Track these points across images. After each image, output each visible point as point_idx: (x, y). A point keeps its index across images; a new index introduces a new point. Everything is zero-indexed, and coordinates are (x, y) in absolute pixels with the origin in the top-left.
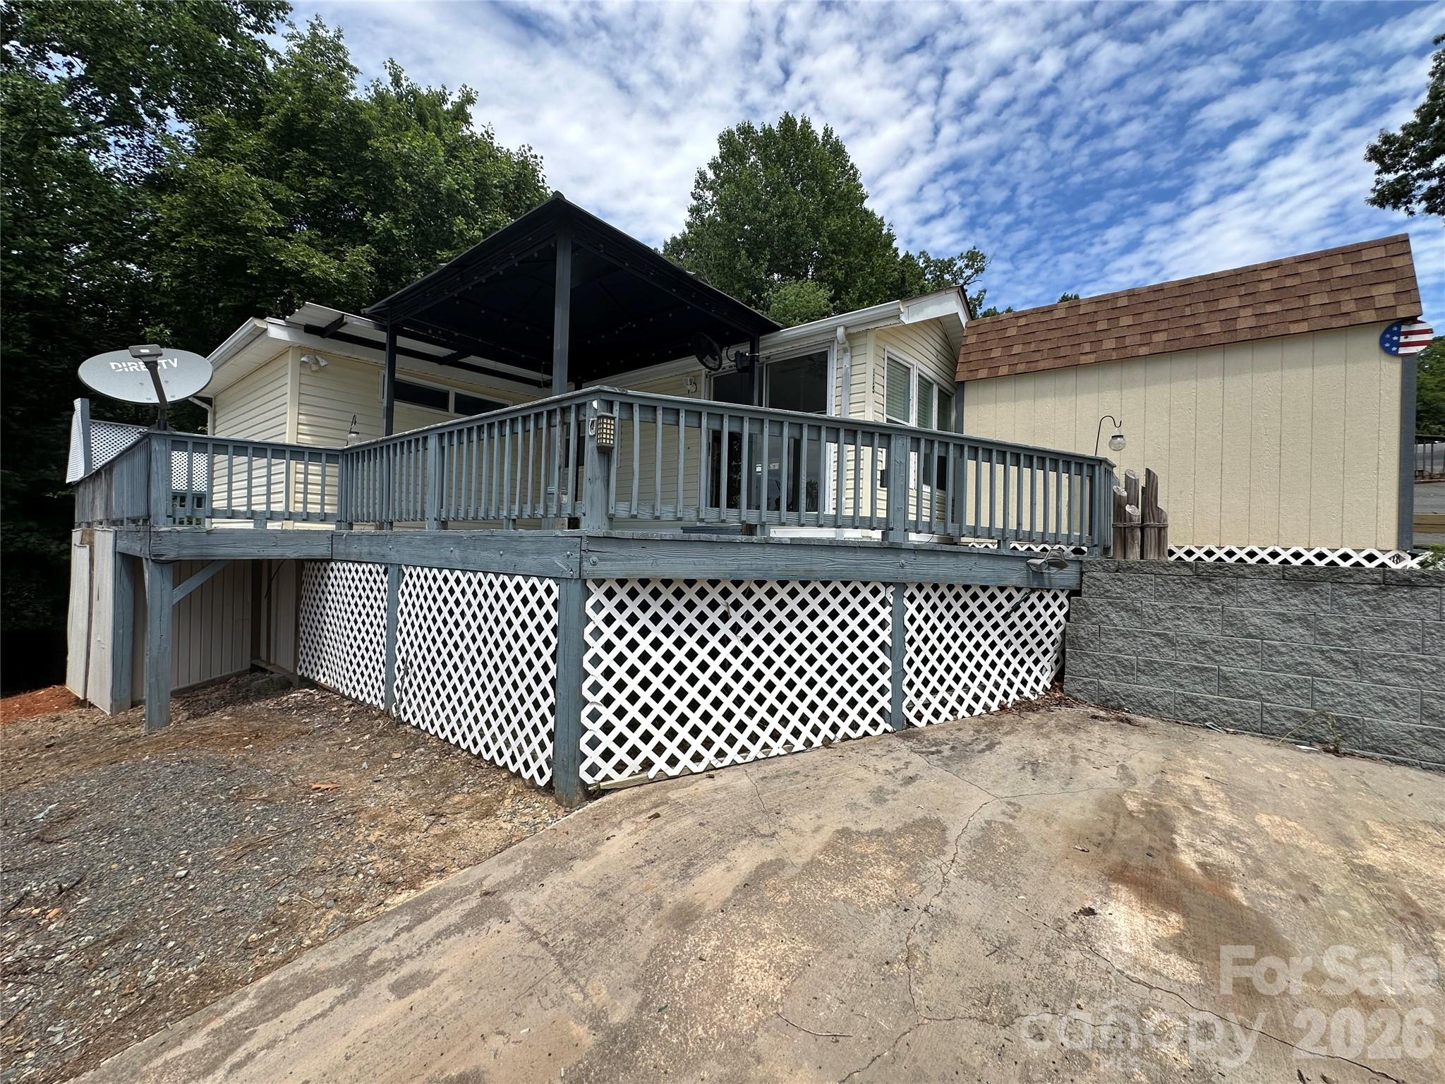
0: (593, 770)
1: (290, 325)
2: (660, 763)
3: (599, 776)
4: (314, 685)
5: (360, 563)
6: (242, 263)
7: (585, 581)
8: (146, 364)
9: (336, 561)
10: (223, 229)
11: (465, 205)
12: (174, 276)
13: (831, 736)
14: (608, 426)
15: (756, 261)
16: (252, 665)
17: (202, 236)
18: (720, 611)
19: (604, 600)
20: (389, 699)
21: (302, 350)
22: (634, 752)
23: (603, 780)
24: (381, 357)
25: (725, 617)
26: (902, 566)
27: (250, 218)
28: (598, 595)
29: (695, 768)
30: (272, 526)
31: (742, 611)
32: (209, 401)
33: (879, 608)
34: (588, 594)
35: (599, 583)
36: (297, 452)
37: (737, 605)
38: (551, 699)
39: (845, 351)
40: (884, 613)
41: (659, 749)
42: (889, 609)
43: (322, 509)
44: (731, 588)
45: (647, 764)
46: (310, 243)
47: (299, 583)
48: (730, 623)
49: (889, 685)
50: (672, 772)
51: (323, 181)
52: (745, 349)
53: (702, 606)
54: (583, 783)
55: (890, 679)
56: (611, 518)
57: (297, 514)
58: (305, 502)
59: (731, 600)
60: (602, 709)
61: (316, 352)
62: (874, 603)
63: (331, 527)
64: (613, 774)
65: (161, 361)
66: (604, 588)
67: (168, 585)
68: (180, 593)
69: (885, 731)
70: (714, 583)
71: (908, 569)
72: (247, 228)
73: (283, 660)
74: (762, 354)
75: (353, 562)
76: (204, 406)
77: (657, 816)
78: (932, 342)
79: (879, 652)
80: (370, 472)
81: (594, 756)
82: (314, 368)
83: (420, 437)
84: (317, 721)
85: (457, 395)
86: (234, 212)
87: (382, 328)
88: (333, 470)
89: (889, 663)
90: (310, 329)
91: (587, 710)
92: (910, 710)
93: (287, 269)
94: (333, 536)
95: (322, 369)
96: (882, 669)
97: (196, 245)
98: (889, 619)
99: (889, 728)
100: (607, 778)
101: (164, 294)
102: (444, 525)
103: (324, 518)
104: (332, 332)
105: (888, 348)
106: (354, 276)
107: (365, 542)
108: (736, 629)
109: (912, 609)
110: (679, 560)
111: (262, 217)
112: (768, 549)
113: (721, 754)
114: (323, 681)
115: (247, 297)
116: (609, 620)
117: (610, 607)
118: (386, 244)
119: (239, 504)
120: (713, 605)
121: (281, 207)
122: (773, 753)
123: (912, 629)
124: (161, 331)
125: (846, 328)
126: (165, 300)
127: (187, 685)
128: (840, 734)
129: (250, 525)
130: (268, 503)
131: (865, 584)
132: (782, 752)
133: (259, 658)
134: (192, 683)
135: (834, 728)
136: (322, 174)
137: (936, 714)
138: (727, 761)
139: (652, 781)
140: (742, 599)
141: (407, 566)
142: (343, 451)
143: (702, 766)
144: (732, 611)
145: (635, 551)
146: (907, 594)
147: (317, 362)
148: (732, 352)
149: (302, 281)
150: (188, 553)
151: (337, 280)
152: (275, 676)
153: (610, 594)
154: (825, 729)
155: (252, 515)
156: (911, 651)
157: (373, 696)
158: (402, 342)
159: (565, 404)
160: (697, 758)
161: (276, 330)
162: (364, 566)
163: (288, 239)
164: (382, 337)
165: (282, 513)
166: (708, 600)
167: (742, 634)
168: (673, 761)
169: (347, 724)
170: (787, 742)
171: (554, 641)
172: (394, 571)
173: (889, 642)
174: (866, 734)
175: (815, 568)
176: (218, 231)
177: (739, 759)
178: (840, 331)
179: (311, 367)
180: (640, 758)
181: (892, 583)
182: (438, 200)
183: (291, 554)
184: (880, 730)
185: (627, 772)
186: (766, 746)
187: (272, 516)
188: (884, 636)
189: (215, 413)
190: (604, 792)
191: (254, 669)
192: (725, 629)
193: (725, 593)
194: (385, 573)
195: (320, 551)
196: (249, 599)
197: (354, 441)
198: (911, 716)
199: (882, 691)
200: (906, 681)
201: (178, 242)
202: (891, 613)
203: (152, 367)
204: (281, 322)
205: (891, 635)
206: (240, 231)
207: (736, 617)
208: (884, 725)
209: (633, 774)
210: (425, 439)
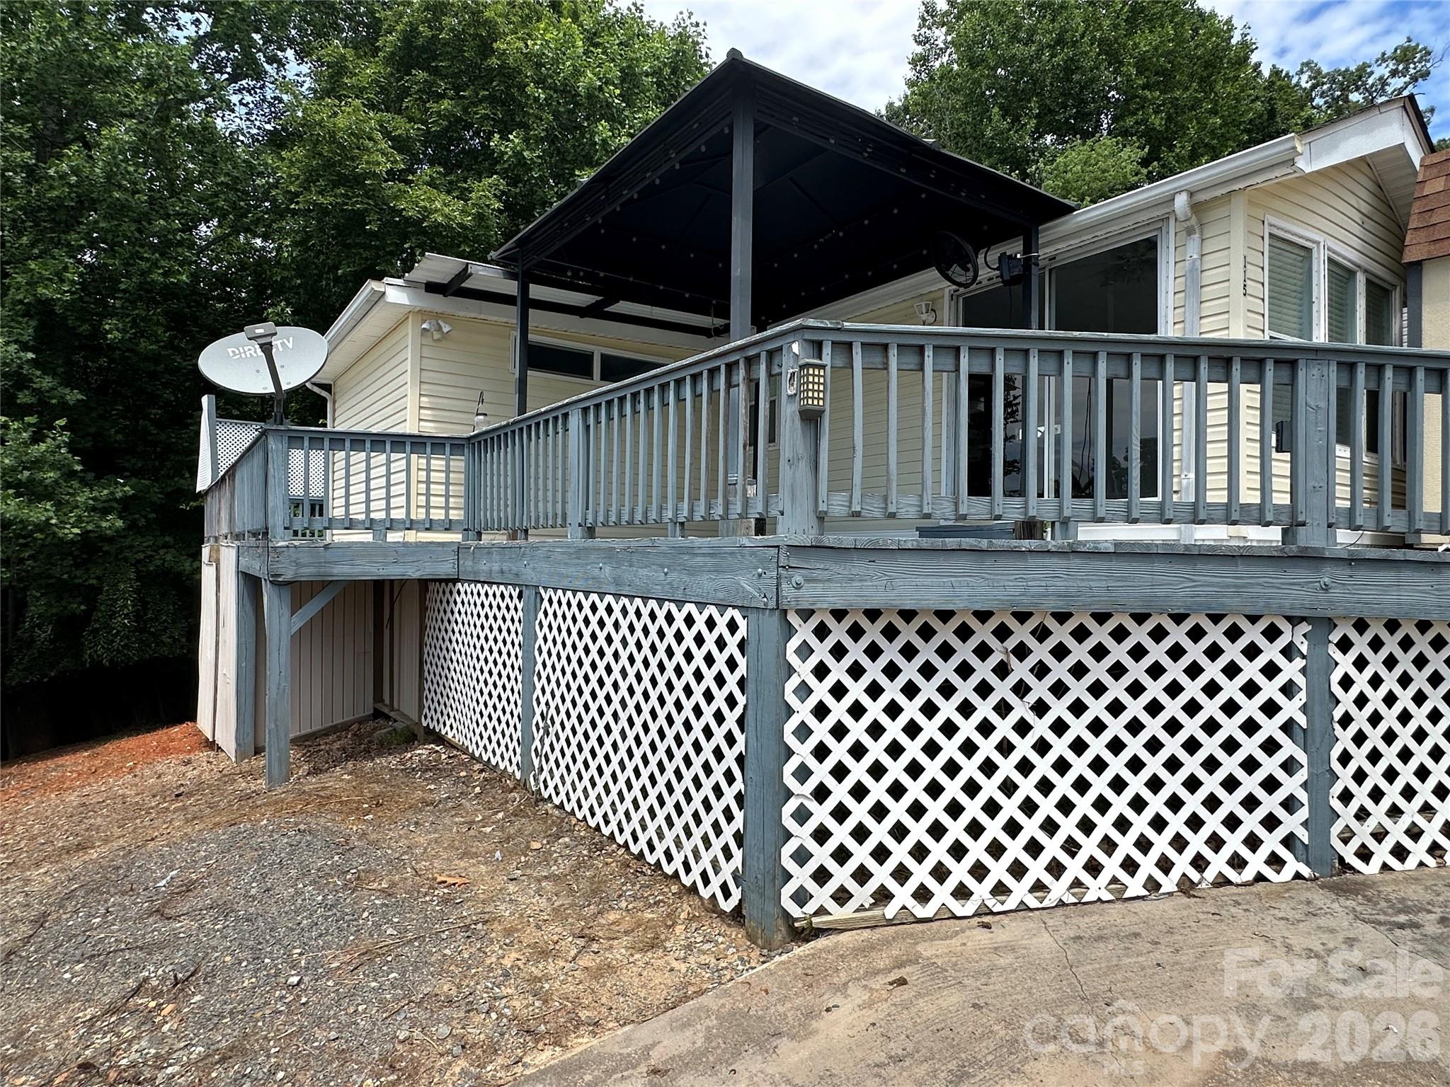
0: (801, 897)
1: (411, 285)
2: (903, 895)
3: (811, 907)
4: (440, 739)
5: (490, 584)
6: (359, 219)
7: (785, 612)
8: (261, 346)
9: (463, 581)
10: (341, 181)
11: (609, 105)
12: (295, 244)
13: (1194, 875)
14: (817, 380)
15: (1016, 119)
16: (375, 709)
17: (321, 193)
18: (993, 660)
19: (813, 641)
20: (525, 766)
21: (423, 314)
22: (862, 875)
23: (816, 914)
24: (510, 315)
25: (1002, 671)
26: (1326, 588)
27: (368, 163)
28: (804, 632)
29: (957, 907)
30: (393, 537)
31: (1031, 661)
32: (327, 388)
33: (1281, 661)
34: (790, 631)
35: (806, 614)
36: (417, 443)
37: (1022, 652)
38: (739, 785)
39: (1190, 232)
40: (1291, 670)
41: (901, 874)
42: (1299, 663)
43: (447, 514)
44: (1012, 624)
45: (883, 896)
46: (432, 184)
47: (423, 609)
48: (1012, 680)
49: (1303, 796)
50: (921, 911)
51: (446, 104)
52: (1015, 248)
53: (965, 652)
54: (786, 915)
55: (1305, 786)
56: (821, 518)
57: (418, 522)
58: (428, 507)
59: (1011, 643)
60: (812, 805)
61: (436, 316)
62: (1271, 652)
63: (456, 537)
64: (831, 906)
65: (276, 342)
66: (814, 622)
67: (287, 612)
68: (298, 621)
69: (1298, 876)
70: (983, 616)
71: (1336, 593)
72: (366, 175)
73: (407, 704)
74: (1043, 253)
75: (483, 583)
76: (324, 394)
77: (902, 982)
78: (1353, 200)
79: (1281, 737)
80: (501, 463)
81: (802, 876)
82: (437, 336)
83: (559, 414)
84: (443, 790)
85: (602, 355)
86: (353, 159)
87: (512, 276)
88: (458, 463)
89: (1302, 757)
90: (432, 288)
91: (791, 806)
92: (1346, 841)
93: (408, 220)
94: (459, 549)
95: (445, 336)
96: (1289, 766)
97: (315, 204)
98: (1301, 681)
99: (1306, 871)
100: (821, 911)
101: (285, 267)
102: (590, 532)
103: (448, 526)
104: (453, 288)
105: (1270, 219)
106: (480, 217)
107: (495, 556)
108: (1021, 689)
109: (1345, 664)
110: (929, 581)
111: (381, 159)
112: (1076, 562)
113: (1000, 890)
114: (450, 736)
115: (366, 259)
116: (821, 671)
117: (822, 652)
118: (516, 171)
119: (358, 512)
120: (983, 652)
121: (401, 144)
122: (1090, 897)
123: (1347, 701)
124: (283, 310)
125: (1191, 194)
126: (286, 273)
127: (309, 730)
128: (1210, 874)
129: (367, 537)
130: (388, 509)
131: (1253, 619)
132: (1107, 896)
133: (382, 701)
134: (314, 729)
135: (1199, 863)
136: (442, 96)
137: (1400, 852)
138: (1011, 903)
139: (890, 923)
140: (1031, 642)
141: (545, 588)
142: (469, 439)
143: (969, 908)
144: (1014, 662)
145: (859, 567)
146: (1335, 637)
147: (440, 329)
148: (994, 255)
149: (424, 232)
150: (307, 573)
151: (461, 225)
152: (399, 726)
153: (822, 632)
154: (1182, 864)
155: (370, 525)
156: (1345, 738)
157: (509, 763)
158: (536, 291)
159: (751, 352)
160: (962, 893)
161: (395, 293)
162: (495, 587)
163: (408, 182)
164: (511, 287)
165: (403, 522)
166: (974, 642)
167: (1031, 698)
168: (923, 895)
169: (477, 796)
170: (1114, 880)
171: (741, 699)
172: (530, 594)
173: (1302, 720)
174: (1260, 878)
175: (1160, 592)
176: (336, 185)
177: (1032, 902)
178: (1181, 201)
179: (434, 337)
180: (872, 885)
181: (1303, 619)
182: (577, 104)
183: (413, 572)
184: (1287, 874)
185: (852, 905)
186: (1077, 883)
187: (392, 525)
188: (1291, 709)
189: (334, 402)
190: (817, 933)
191: (377, 714)
192: (1002, 690)
193: (1002, 633)
194: (520, 597)
195: (445, 569)
196: (371, 629)
197: (482, 425)
198: (1348, 853)
199: (1290, 804)
200: (1337, 789)
201: (297, 203)
202: (1303, 671)
203: (267, 349)
204: (400, 282)
205: (1304, 709)
206: (356, 181)
207: (1021, 670)
208: (1293, 865)
209: (861, 908)
210: (566, 416)
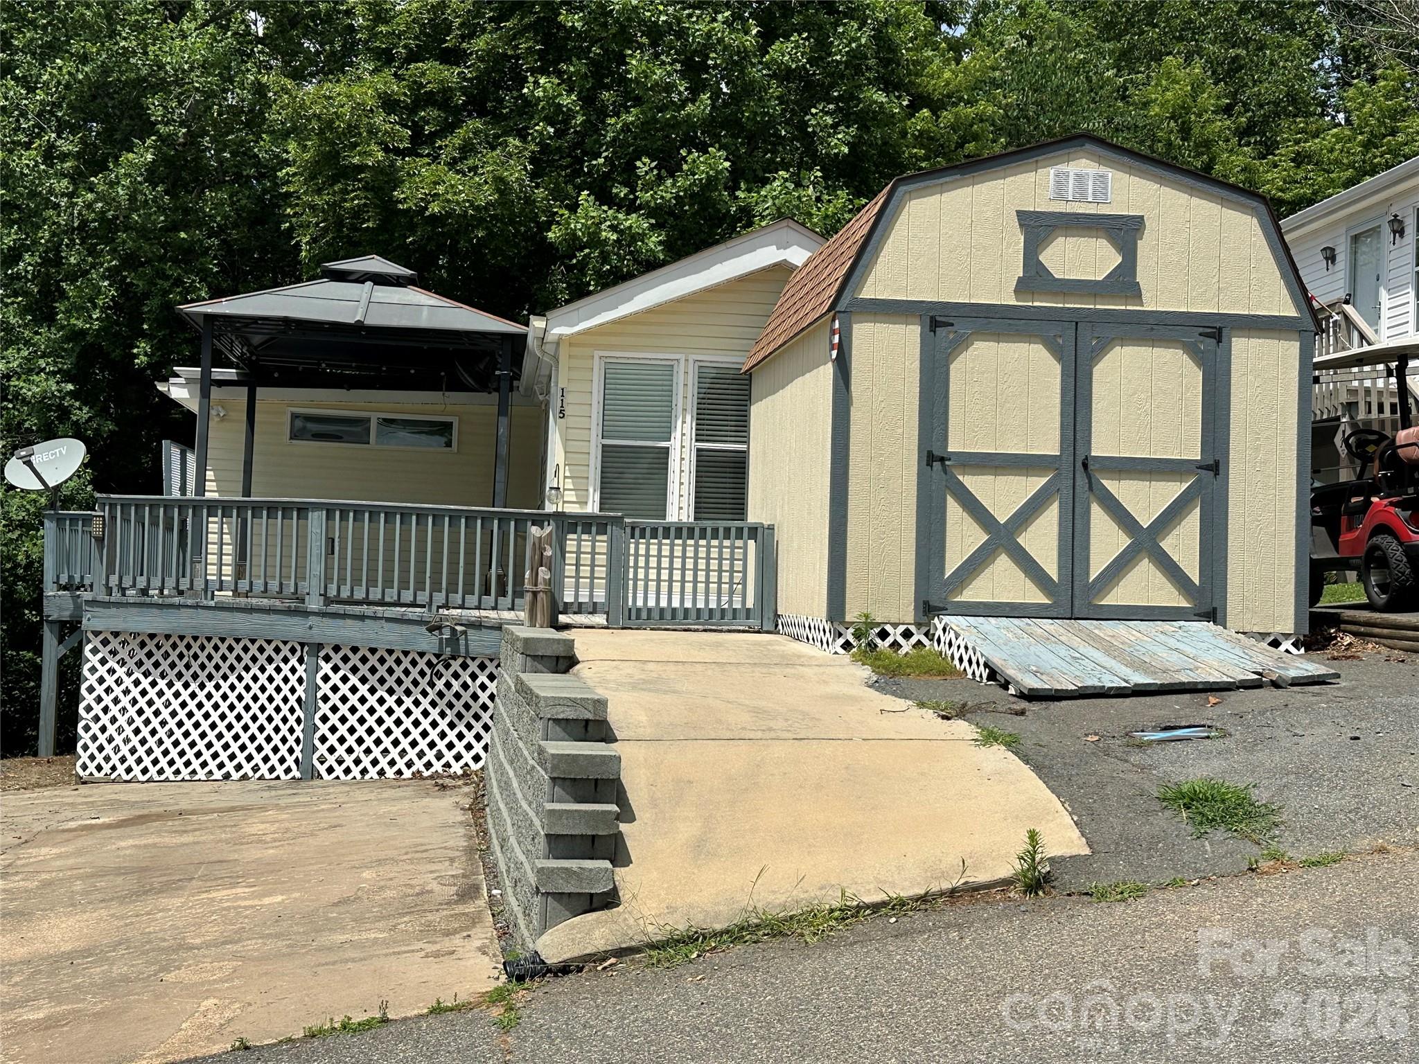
0: (84, 767)
1: (191, 381)
2: (121, 769)
3: (87, 772)
8: (27, 462)
13: (250, 773)
19: (100, 647)
22: (108, 759)
23: (88, 775)
26: (310, 628)
28: (95, 642)
29: (142, 778)
33: (297, 665)
35: (97, 633)
37: (196, 656)
40: (301, 670)
41: (123, 760)
42: (304, 666)
44: (192, 642)
45: (114, 769)
49: (302, 737)
50: (126, 777)
54: (78, 774)
55: (303, 731)
56: (105, 587)
59: (192, 652)
60: (92, 724)
62: (293, 661)
64: (95, 772)
67: (56, 641)
69: (295, 778)
70: (182, 637)
71: (315, 630)
79: (296, 706)
81: (84, 757)
82: (219, 418)
85: (381, 421)
89: (302, 716)
91: (82, 724)
92: (322, 763)
95: (225, 419)
96: (298, 721)
98: (304, 676)
99: (299, 775)
100: (91, 774)
105: (597, 354)
109: (326, 668)
110: (140, 619)
116: (103, 661)
117: (104, 652)
122: (196, 778)
123: (326, 687)
128: (258, 774)
131: (285, 643)
135: (256, 769)
137: (347, 771)
139: (113, 781)
143: (146, 777)
145: (113, 611)
146: (322, 654)
153: (105, 642)
156: (325, 709)
160: (145, 771)
161: (178, 390)
168: (129, 770)
173: (303, 697)
174: (278, 777)
175: (236, 626)
179: (215, 420)
181: (305, 643)
184: (289, 776)
188: (300, 691)
198: (322, 769)
199: (297, 741)
200: (318, 735)
202: (306, 671)
205: (305, 691)
208: (295, 773)
